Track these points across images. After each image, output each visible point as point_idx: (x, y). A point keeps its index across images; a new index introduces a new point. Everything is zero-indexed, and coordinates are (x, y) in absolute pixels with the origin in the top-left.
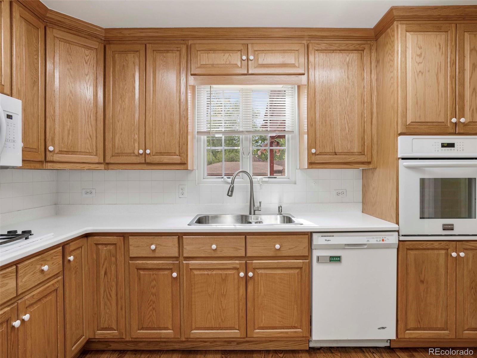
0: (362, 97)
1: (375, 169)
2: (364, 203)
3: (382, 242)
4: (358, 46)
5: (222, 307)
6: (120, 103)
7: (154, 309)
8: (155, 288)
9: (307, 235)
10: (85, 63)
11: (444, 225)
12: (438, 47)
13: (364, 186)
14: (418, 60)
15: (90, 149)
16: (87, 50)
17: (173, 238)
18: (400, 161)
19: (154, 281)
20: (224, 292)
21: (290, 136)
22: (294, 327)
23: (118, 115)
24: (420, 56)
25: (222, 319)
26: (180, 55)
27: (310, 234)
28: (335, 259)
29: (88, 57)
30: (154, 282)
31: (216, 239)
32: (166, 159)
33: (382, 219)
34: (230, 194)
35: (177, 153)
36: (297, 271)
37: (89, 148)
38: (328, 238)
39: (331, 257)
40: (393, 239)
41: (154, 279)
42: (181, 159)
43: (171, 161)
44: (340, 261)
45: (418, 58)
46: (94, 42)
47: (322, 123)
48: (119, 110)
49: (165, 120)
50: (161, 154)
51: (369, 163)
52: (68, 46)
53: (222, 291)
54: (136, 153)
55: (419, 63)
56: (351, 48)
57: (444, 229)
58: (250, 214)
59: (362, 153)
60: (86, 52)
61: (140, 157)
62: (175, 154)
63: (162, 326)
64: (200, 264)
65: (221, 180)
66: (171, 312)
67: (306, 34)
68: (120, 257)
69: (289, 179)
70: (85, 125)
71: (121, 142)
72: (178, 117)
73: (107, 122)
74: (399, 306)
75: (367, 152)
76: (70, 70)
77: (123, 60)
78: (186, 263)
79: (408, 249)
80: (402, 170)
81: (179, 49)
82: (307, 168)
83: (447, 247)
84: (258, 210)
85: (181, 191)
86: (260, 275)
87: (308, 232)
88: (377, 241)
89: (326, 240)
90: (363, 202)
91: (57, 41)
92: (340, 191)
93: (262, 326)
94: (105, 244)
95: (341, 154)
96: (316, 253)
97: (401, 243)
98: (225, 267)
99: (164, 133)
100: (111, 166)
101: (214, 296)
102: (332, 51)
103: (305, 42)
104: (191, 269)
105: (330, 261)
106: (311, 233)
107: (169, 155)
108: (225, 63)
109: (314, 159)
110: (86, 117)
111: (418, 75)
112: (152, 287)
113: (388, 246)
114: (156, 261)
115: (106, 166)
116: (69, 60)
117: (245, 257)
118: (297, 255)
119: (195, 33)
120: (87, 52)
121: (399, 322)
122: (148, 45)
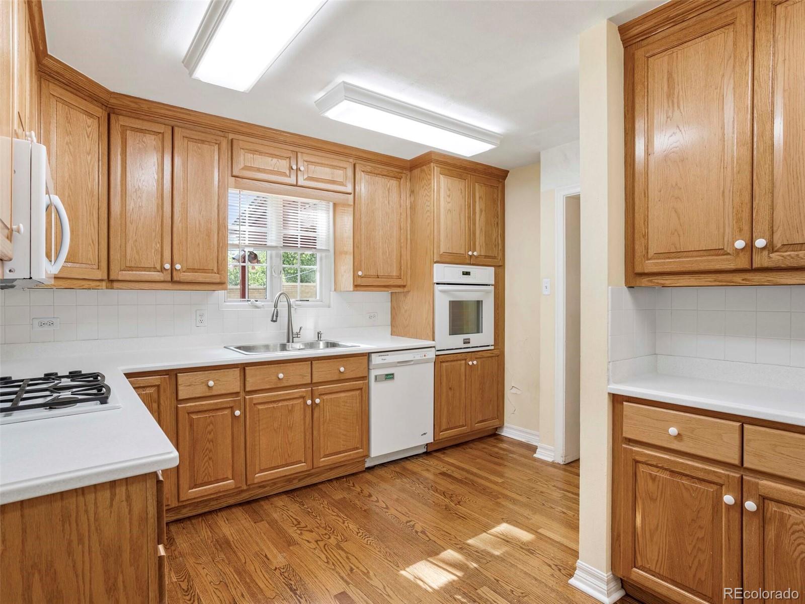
0: (399, 223)
1: (409, 292)
2: (393, 325)
3: (424, 357)
4: (396, 174)
5: (289, 441)
6: (134, 199)
7: (210, 459)
8: (212, 433)
9: (366, 356)
10: (86, 136)
11: (464, 339)
12: (460, 191)
13: (393, 309)
14: (449, 200)
15: (92, 260)
16: (88, 119)
17: (234, 371)
18: (436, 285)
19: (211, 425)
20: (290, 425)
21: (324, 254)
22: (356, 448)
23: (131, 215)
24: (449, 196)
25: (289, 455)
26: (219, 149)
27: (368, 355)
28: (390, 377)
29: (90, 129)
30: (211, 427)
31: (282, 368)
32: (200, 277)
33: (416, 338)
34: (274, 319)
35: (215, 270)
36: (358, 392)
37: (92, 258)
38: (383, 357)
39: (387, 375)
40: (431, 354)
41: (211, 423)
42: (220, 278)
43: (208, 280)
44: (393, 378)
45: (447, 198)
46: (97, 108)
47: (367, 246)
48: (132, 208)
49: (199, 228)
50: (194, 270)
51: (404, 286)
52: (67, 110)
53: (289, 424)
54: (157, 268)
55: (449, 203)
56: (391, 174)
57: (464, 343)
58: (288, 341)
59: (399, 277)
60: (88, 120)
61: (164, 273)
62: (212, 271)
63: (221, 477)
64: (264, 397)
65: (247, 303)
66: (231, 459)
67: (354, 153)
68: (164, 402)
69: (322, 302)
70: (87, 226)
71: (135, 251)
72: (216, 225)
73: (112, 222)
74: (435, 412)
75: (404, 276)
76: (70, 145)
77: (139, 141)
78: (250, 398)
79: (441, 362)
80: (437, 294)
81: (218, 142)
82: (352, 290)
83: (466, 358)
84: (297, 337)
85: (199, 318)
86: (325, 401)
87: (366, 353)
88: (421, 357)
89: (382, 359)
90: (391, 325)
91: (53, 101)
92: (372, 315)
93: (328, 453)
94: (144, 387)
95: (384, 277)
96: (373, 373)
97: (437, 357)
98: (292, 397)
99: (199, 244)
100: (115, 285)
101: (281, 430)
102: (376, 175)
103: (351, 160)
104: (254, 404)
105: (386, 379)
106: (369, 353)
107: (205, 273)
108: (272, 169)
109: (359, 282)
110: (88, 214)
111: (448, 213)
112: (208, 432)
113: (427, 361)
114: (212, 400)
115: (109, 284)
116: (68, 130)
117: (312, 384)
118: (358, 376)
119: (240, 128)
120: (90, 121)
121: (436, 427)
122: (176, 129)
